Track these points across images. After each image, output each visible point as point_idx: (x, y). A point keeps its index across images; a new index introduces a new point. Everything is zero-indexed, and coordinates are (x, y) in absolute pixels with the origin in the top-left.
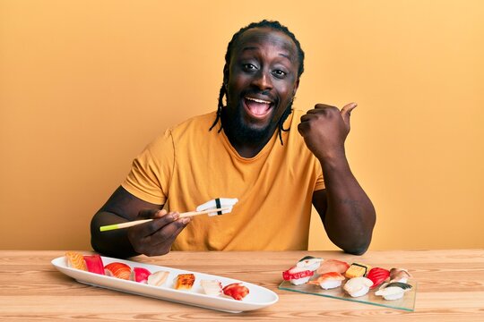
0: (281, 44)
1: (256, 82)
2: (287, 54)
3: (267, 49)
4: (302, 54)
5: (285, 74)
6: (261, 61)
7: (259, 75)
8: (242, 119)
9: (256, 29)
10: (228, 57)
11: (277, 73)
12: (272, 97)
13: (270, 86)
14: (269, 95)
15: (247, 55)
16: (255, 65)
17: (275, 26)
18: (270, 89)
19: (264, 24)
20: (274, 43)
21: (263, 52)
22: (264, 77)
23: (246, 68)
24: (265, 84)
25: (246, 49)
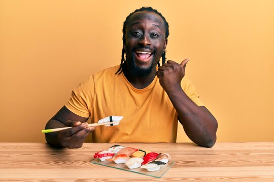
0: (154, 19)
1: (141, 42)
2: (158, 24)
3: (146, 23)
4: (167, 25)
5: (158, 36)
6: (143, 30)
7: (143, 37)
8: (135, 64)
9: (138, 12)
10: (124, 30)
11: (152, 35)
12: (151, 50)
13: (149, 43)
14: (150, 48)
15: (134, 27)
16: (140, 32)
17: (150, 9)
18: (149, 45)
19: (143, 9)
20: (149, 19)
21: (143, 24)
22: (146, 38)
23: (135, 34)
24: (146, 42)
25: (134, 24)
